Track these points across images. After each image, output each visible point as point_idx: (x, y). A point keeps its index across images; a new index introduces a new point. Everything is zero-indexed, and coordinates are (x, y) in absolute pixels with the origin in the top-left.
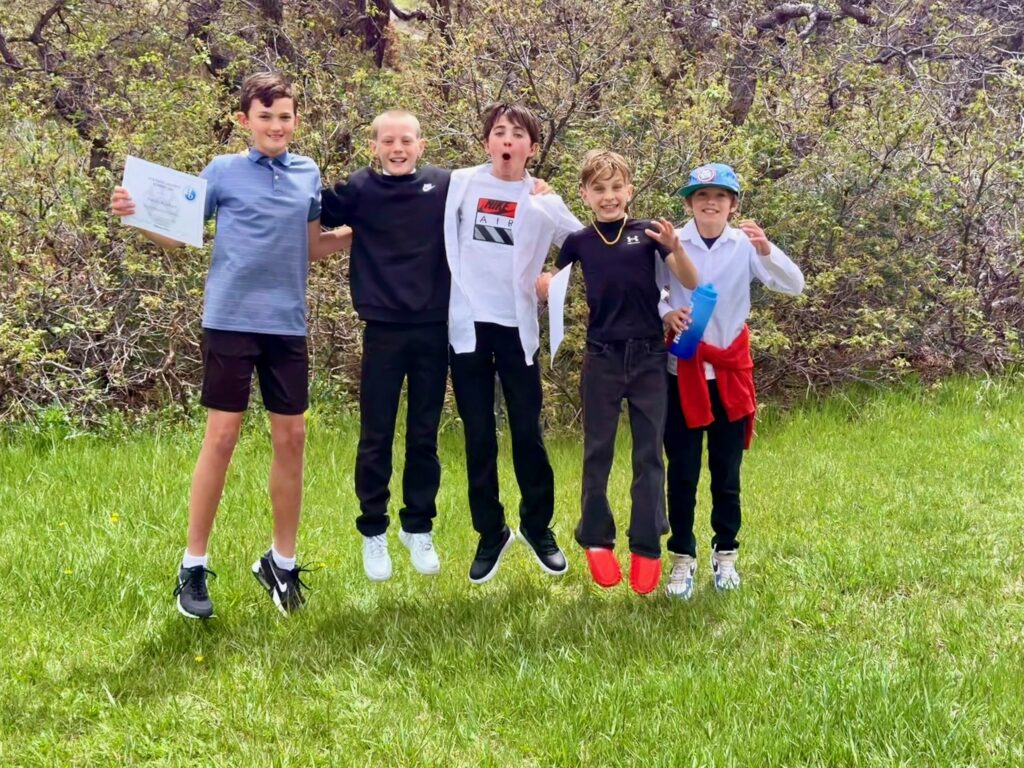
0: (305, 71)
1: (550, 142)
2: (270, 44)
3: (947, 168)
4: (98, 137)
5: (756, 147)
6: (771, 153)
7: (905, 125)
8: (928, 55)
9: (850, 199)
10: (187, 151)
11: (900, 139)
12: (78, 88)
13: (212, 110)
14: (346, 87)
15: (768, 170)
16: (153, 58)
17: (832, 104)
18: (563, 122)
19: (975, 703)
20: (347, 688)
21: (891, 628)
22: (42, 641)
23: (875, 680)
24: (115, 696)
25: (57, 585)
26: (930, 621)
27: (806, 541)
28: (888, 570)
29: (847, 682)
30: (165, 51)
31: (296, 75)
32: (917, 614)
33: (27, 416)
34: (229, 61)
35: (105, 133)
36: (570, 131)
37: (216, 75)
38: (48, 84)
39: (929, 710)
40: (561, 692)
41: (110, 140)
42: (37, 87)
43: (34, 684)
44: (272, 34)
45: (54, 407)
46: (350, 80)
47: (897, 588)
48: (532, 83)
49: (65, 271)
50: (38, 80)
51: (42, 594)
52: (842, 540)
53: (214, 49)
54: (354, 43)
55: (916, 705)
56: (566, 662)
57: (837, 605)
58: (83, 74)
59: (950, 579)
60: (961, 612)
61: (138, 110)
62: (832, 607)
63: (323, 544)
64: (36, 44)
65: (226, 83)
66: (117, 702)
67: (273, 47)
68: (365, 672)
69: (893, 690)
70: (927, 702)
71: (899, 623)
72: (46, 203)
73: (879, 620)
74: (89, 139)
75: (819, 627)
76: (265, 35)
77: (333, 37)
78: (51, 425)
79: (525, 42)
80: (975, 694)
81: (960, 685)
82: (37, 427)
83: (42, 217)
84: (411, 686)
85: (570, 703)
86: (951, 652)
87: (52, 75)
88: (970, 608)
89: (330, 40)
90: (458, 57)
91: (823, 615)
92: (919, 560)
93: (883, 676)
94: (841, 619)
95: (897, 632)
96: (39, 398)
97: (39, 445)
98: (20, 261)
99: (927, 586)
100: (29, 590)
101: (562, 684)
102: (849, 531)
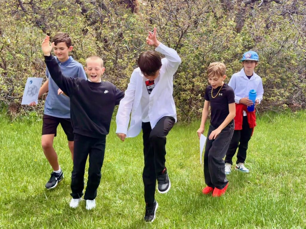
0: (109, 14)
1: (181, 37)
2: (100, 6)
3: (302, 47)
4: (48, 33)
5: (243, 40)
6: (248, 41)
7: (289, 34)
8: (297, 13)
9: (271, 56)
10: (74, 37)
11: (287, 38)
12: (43, 18)
13: (82, 25)
14: (122, 19)
15: (247, 46)
16: (66, 9)
17: (267, 27)
18: (185, 31)
19: (301, 208)
20: (115, 197)
21: (277, 185)
22: (27, 180)
23: (272, 200)
24: (48, 197)
25: (32, 164)
26: (289, 183)
27: (253, 158)
28: (277, 167)
29: (263, 200)
30: (69, 7)
31: (107, 15)
32: (285, 181)
33: (26, 114)
34: (88, 11)
35: (50, 31)
36: (188, 34)
37: (84, 15)
38: (34, 17)
39: (287, 210)
40: (178, 200)
41: (52, 34)
42: (31, 17)
43: (24, 192)
44: (100, 3)
45: (33, 112)
46: (123, 17)
47: (280, 173)
48: (176, 19)
49: (38, 72)
50: (31, 15)
51: (28, 166)
52: (264, 158)
53: (83, 7)
54: (125, 6)
55: (283, 208)
56: (179, 191)
57: (261, 177)
58: (44, 14)
59: (296, 171)
60: (299, 181)
61: (60, 25)
62: (260, 178)
63: (110, 154)
64: (31, 5)
65: (86, 17)
66: (48, 199)
67: (100, 7)
68: (121, 192)
69: (277, 203)
70: (287, 207)
71: (280, 183)
72: (33, 51)
73: (274, 182)
74: (46, 33)
75: (256, 184)
76: (98, 3)
77: (118, 4)
78: (32, 117)
79: (175, 7)
80: (301, 205)
81: (297, 202)
82: (28, 118)
83: (32, 55)
84: (134, 197)
85: (180, 204)
86: (295, 192)
87: (35, 14)
88: (302, 180)
89: (117, 5)
90: (155, 11)
91: (257, 180)
92: (287, 165)
93: (274, 199)
94: (263, 182)
95: (279, 186)
96: (29, 109)
97: (29, 123)
98: (25, 69)
99: (289, 173)
100: (24, 165)
101: (178, 198)
102: (267, 156)
